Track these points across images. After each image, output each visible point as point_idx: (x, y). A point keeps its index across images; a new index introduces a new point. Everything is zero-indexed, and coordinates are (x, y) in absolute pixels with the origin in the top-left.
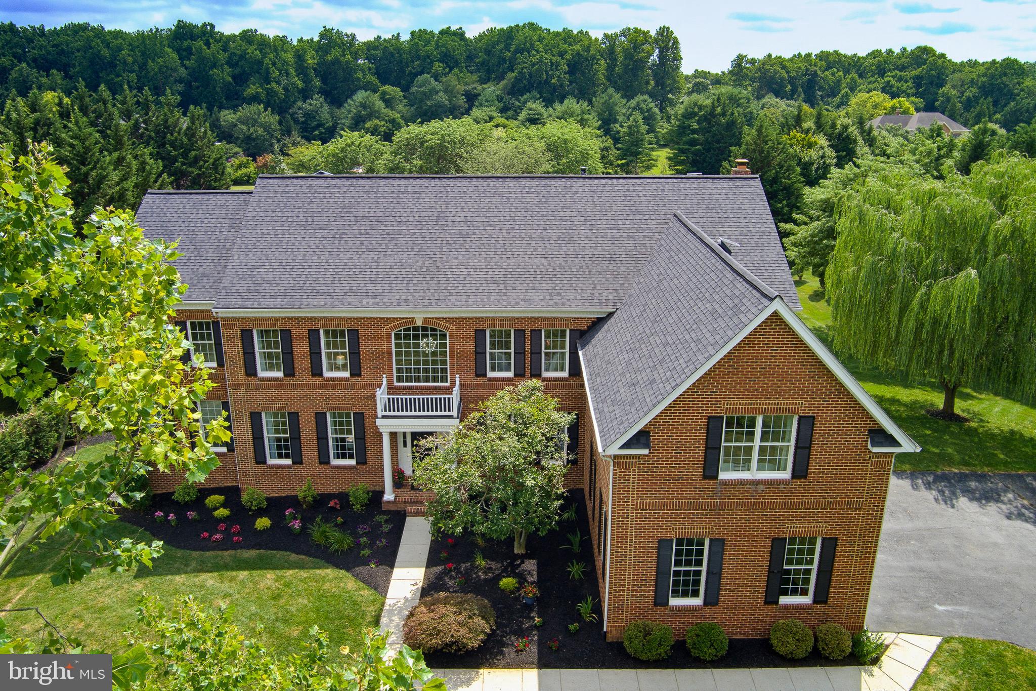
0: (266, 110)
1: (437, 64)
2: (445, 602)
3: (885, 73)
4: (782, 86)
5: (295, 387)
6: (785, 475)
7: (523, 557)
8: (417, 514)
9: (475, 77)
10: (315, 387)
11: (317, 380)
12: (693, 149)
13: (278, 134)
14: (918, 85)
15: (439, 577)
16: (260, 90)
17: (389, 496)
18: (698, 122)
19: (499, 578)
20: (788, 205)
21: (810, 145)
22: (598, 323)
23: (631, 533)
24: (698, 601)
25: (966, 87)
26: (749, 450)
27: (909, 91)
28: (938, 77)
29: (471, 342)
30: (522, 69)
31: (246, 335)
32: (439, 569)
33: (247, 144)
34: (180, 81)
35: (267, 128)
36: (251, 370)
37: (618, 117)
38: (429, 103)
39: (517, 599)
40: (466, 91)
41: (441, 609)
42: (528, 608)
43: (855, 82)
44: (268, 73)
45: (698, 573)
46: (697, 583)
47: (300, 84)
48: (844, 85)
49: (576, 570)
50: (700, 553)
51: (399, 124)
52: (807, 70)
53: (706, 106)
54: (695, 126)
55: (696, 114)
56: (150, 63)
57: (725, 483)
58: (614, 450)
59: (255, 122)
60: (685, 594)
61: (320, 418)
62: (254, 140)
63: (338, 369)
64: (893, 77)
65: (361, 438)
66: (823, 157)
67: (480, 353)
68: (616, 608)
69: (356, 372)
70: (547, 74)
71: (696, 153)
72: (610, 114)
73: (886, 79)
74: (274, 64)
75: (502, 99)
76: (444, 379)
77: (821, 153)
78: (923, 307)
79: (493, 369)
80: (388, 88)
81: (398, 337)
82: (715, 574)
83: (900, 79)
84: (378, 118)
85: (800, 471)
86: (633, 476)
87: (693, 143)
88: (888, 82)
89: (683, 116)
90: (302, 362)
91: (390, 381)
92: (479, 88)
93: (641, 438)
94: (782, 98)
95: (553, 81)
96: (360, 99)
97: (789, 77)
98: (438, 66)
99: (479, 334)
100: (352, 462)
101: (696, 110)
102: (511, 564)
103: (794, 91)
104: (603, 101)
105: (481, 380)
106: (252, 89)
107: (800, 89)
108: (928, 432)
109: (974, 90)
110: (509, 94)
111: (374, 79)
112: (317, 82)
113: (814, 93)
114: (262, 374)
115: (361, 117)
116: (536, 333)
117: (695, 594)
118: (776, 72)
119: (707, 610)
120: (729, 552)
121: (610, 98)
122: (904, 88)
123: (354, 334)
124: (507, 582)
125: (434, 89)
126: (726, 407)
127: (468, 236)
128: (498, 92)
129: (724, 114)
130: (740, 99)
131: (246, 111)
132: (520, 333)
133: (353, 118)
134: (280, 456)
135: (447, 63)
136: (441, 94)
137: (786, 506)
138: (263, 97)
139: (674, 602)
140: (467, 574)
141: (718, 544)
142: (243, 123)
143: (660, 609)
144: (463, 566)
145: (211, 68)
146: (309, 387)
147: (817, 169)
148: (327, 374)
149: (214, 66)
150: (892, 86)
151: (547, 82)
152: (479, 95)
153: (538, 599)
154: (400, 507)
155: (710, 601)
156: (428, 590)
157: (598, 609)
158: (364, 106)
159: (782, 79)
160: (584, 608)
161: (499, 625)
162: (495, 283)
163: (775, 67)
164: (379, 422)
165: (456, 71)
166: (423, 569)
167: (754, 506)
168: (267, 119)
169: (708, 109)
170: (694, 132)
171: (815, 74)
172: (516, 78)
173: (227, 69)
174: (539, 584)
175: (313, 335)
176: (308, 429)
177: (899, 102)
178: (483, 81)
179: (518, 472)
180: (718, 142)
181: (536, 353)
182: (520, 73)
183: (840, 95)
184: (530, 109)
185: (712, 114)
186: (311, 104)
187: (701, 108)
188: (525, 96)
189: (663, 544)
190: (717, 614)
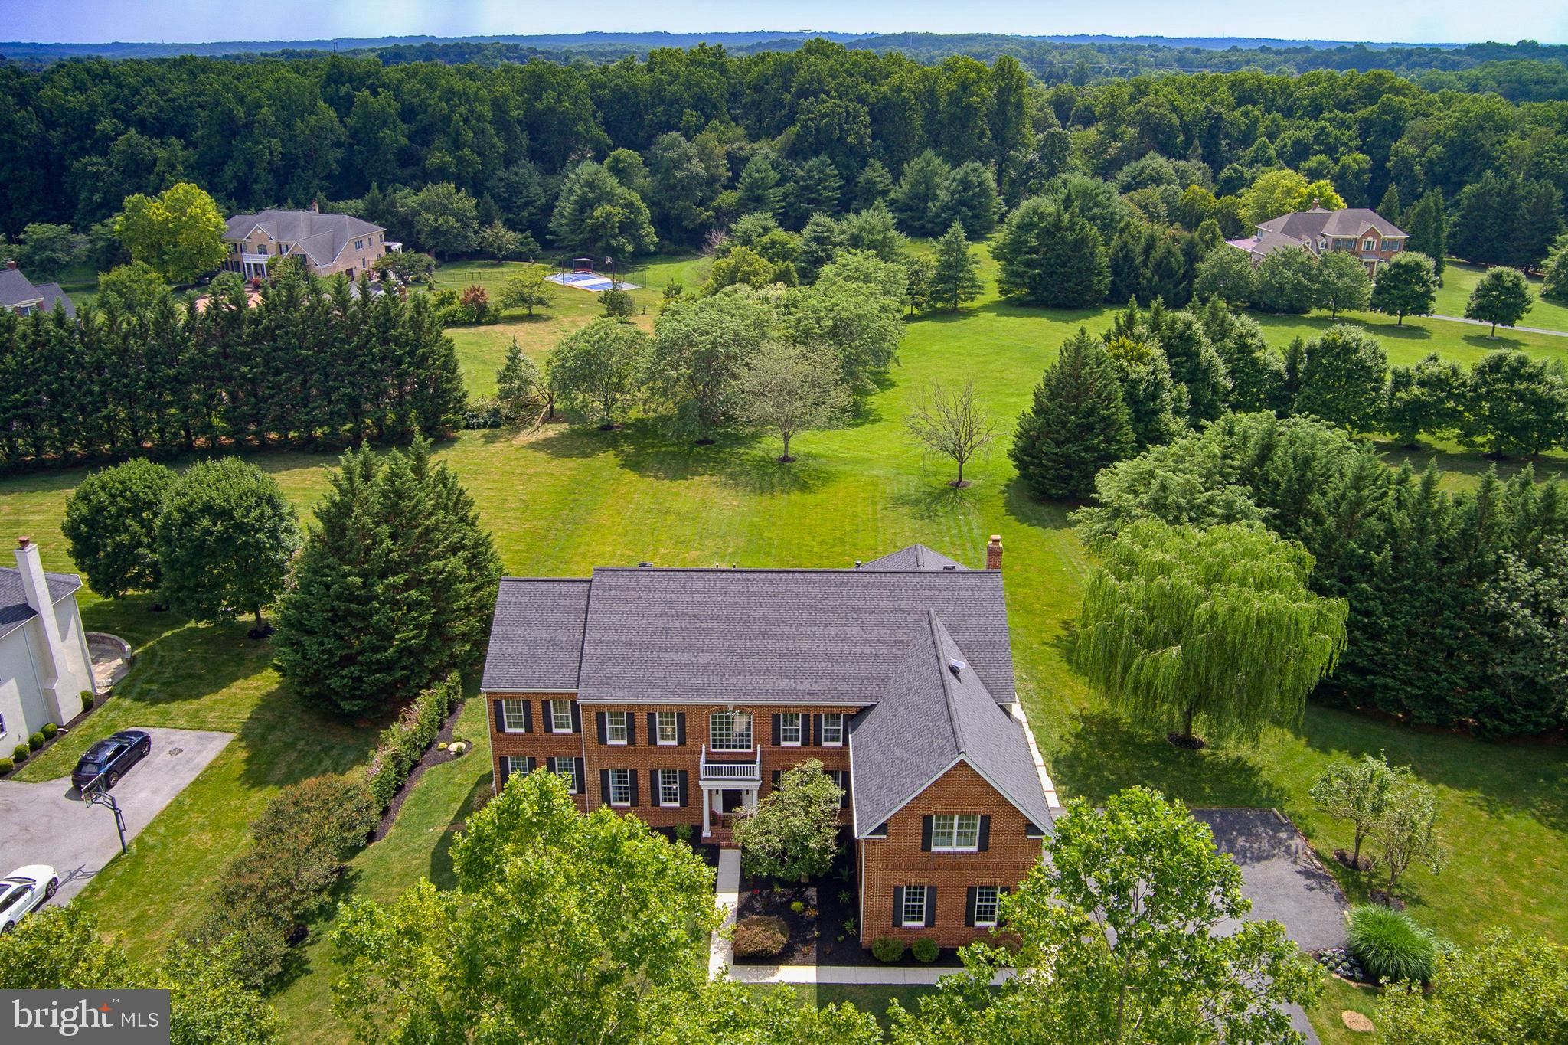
0: (458, 191)
1: (688, 111)
2: (758, 922)
3: (1321, 112)
4: (1171, 136)
5: (635, 752)
6: (974, 849)
7: (807, 886)
8: (728, 847)
9: (740, 131)
10: (651, 752)
11: (653, 748)
12: (1031, 272)
13: (476, 224)
14: (1364, 134)
15: (749, 900)
16: (448, 159)
17: (706, 833)
18: (1038, 237)
19: (790, 902)
20: (1104, 441)
21: (1140, 358)
22: (864, 711)
23: (877, 882)
24: (921, 924)
25: (1429, 141)
26: (951, 834)
27: (1351, 144)
28: (1394, 125)
29: (770, 721)
30: (807, 121)
31: (600, 717)
32: (748, 894)
33: (434, 239)
34: (338, 144)
35: (460, 216)
36: (602, 740)
37: (938, 192)
38: (678, 174)
39: (803, 917)
40: (728, 153)
41: (756, 929)
42: (810, 924)
43: (1278, 125)
44: (458, 133)
45: (921, 907)
46: (921, 912)
47: (501, 147)
48: (1262, 129)
49: (844, 896)
50: (922, 894)
51: (639, 208)
52: (1209, 111)
53: (1050, 215)
54: (1034, 242)
55: (1035, 226)
56: (300, 124)
57: (936, 854)
58: (865, 836)
59: (445, 210)
60: (913, 919)
61: (654, 774)
62: (444, 234)
63: (668, 738)
64: (1330, 120)
65: (684, 787)
66: (1153, 373)
67: (776, 729)
68: (868, 928)
69: (682, 741)
70: (841, 130)
71: (1033, 278)
72: (928, 188)
73: (1322, 123)
74: (466, 121)
75: (779, 164)
76: (748, 747)
77: (1151, 368)
78: (1140, 668)
79: (785, 739)
80: (622, 152)
81: (714, 717)
82: (932, 907)
83: (1342, 124)
84: (610, 202)
85: (984, 846)
86: (877, 850)
87: (1030, 264)
88: (1324, 128)
89: (1019, 227)
90: (642, 736)
91: (707, 748)
92: (748, 147)
93: (882, 829)
94: (1169, 157)
95: (849, 139)
96: (586, 176)
97: (1182, 121)
98: (690, 116)
99: (776, 718)
100: (677, 805)
101: (1036, 220)
102: (799, 891)
103: (1188, 142)
104: (917, 167)
105: (776, 749)
106: (438, 156)
107: (1197, 142)
108: (1156, 763)
109: (1439, 148)
110: (788, 157)
111: (599, 133)
112: (524, 139)
113: (1217, 144)
114: (610, 742)
115: (587, 200)
116: (818, 717)
117: (920, 919)
118: (1162, 118)
119: (928, 931)
120: (940, 894)
121: (928, 165)
122: (1345, 138)
123: (682, 717)
124: (796, 905)
125: (685, 153)
126: (933, 810)
127: (766, 632)
128: (773, 155)
129: (1071, 228)
130: (1097, 195)
131: (431, 192)
132: (806, 717)
133: (576, 202)
134: (621, 799)
135: (702, 110)
136: (695, 161)
137: (975, 868)
138: (453, 169)
139: (906, 924)
140: (768, 898)
141: (933, 890)
142: (427, 210)
143: (896, 929)
144: (765, 892)
145: (381, 128)
146: (646, 752)
147: (1146, 389)
148: (660, 743)
149: (384, 124)
150: (1328, 135)
151: (841, 140)
152: (747, 159)
153: (817, 918)
154: (715, 842)
155: (930, 923)
156: (742, 912)
157: (857, 926)
158: (590, 185)
159: (1172, 127)
160: (848, 925)
161: (791, 937)
162: (787, 677)
163: (1162, 110)
164: (701, 783)
165: (715, 122)
166: (736, 895)
167: (954, 867)
168: (460, 205)
169: (1051, 219)
170: (1034, 250)
171: (1219, 118)
172: (798, 134)
173: (403, 126)
174: (818, 907)
175: (651, 717)
176: (644, 781)
177: (1319, 188)
178: (753, 137)
179: (805, 838)
180: (1063, 265)
181: (818, 730)
182: (803, 127)
183: (1254, 147)
184: (818, 225)
185: (1057, 225)
186: (516, 174)
187: (1042, 216)
188: (811, 163)
189: (898, 890)
190: (934, 933)
